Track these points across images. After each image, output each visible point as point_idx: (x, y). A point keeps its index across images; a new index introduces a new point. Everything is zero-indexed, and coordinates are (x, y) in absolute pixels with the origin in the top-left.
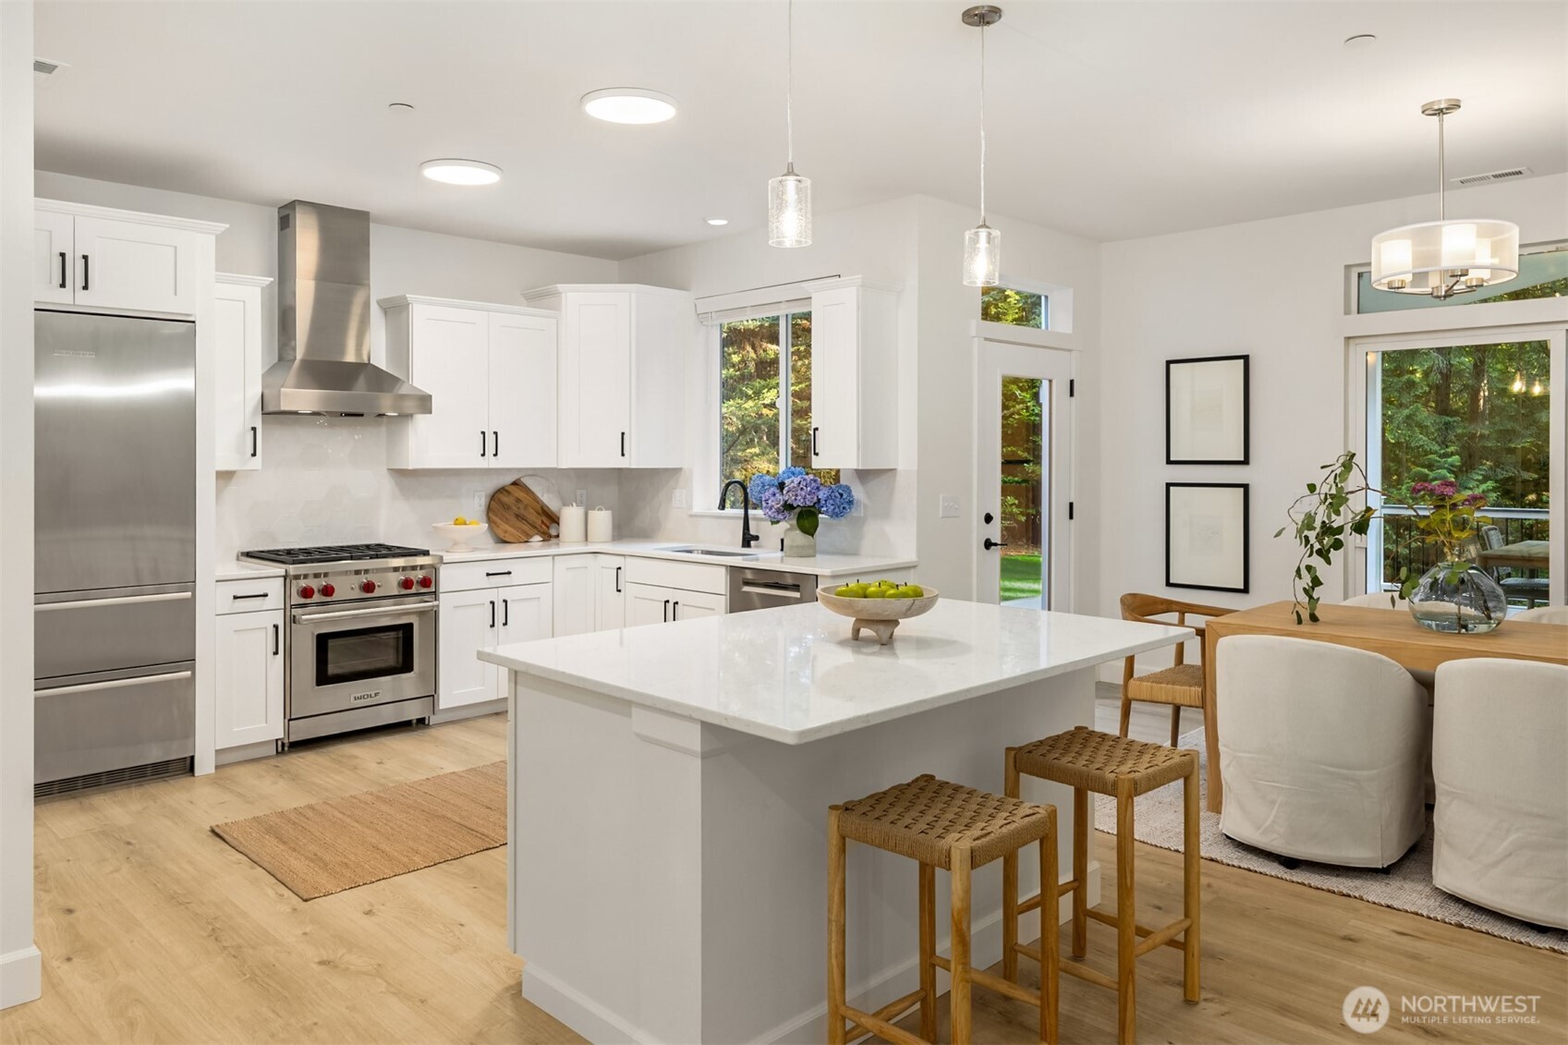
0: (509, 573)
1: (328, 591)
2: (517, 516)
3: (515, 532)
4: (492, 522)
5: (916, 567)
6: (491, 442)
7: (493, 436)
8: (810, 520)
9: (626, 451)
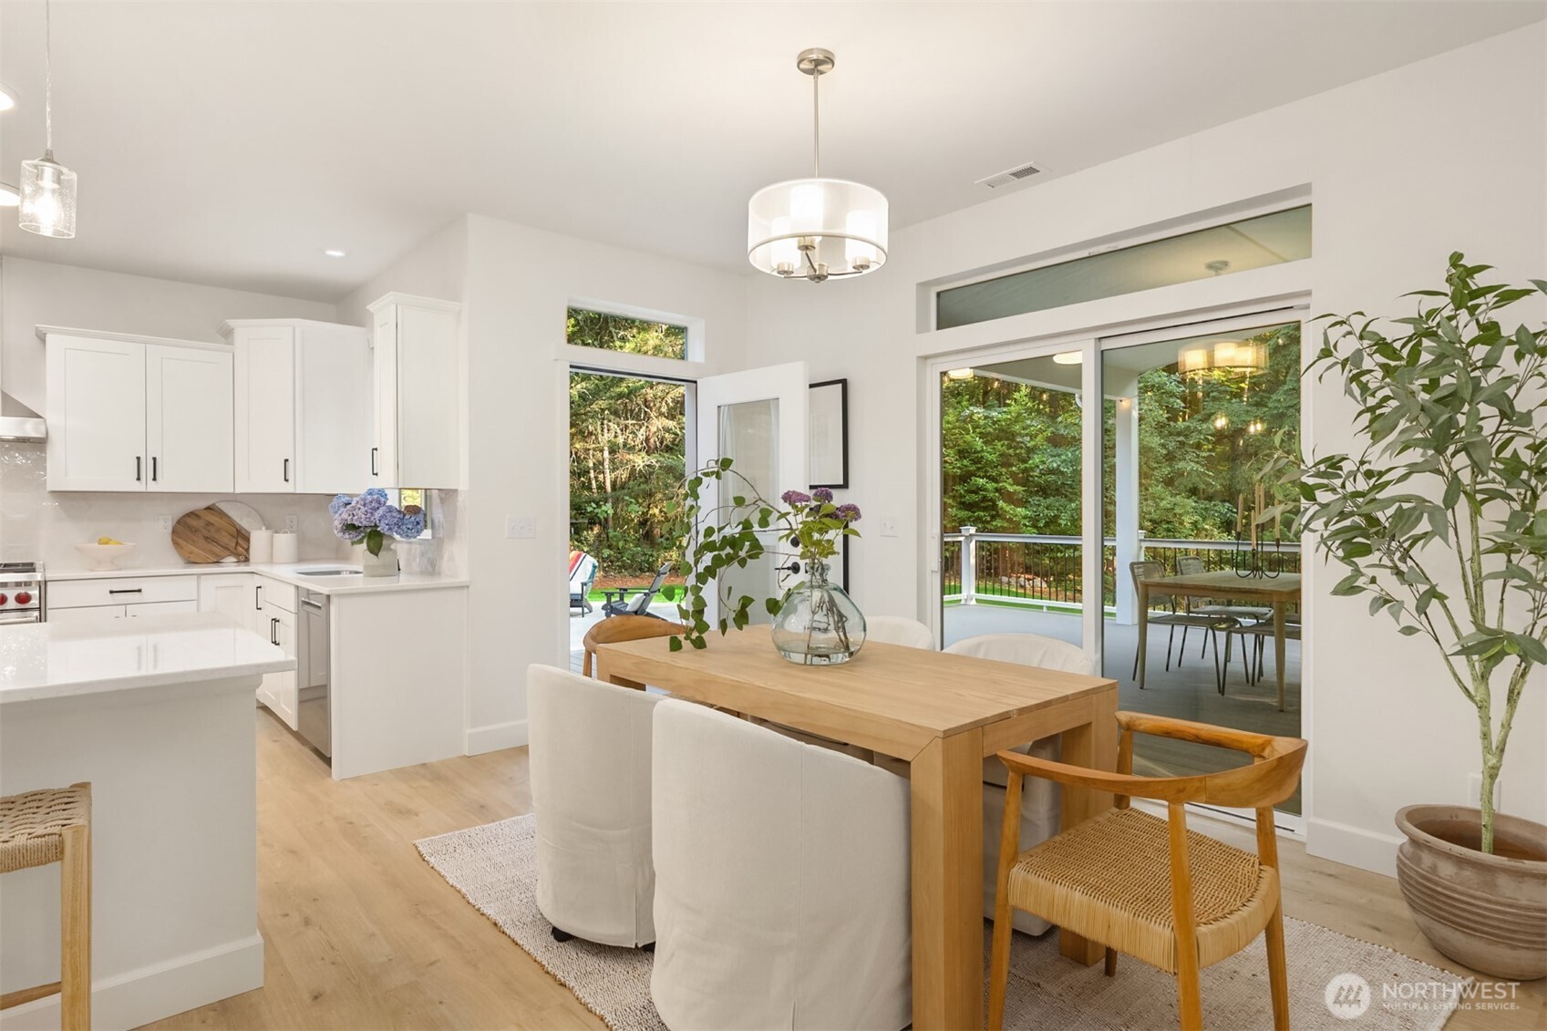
0: (139, 591)
2: (206, 538)
3: (201, 552)
4: (175, 543)
5: (468, 587)
6: (148, 466)
7: (151, 463)
8: (375, 539)
9: (290, 476)
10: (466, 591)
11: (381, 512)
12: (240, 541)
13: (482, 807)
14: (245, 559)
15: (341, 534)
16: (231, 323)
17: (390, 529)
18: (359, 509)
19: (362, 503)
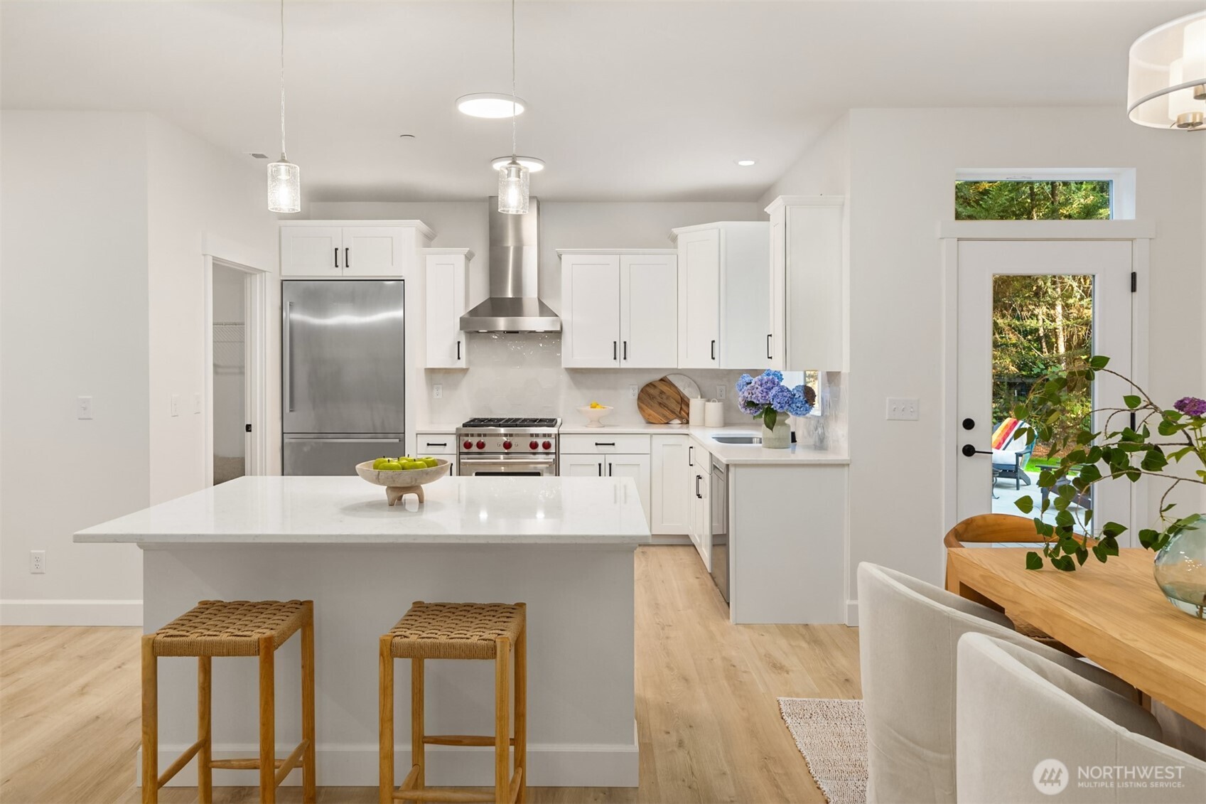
0: (613, 444)
1: (481, 445)
2: (660, 404)
3: (656, 414)
4: (640, 407)
5: (848, 465)
6: (621, 349)
7: (623, 345)
8: (770, 416)
9: (716, 355)
10: (846, 468)
11: (773, 392)
12: (684, 407)
13: (847, 680)
14: (686, 421)
15: (744, 410)
16: (675, 231)
17: (782, 407)
18: (757, 388)
19: (759, 383)
